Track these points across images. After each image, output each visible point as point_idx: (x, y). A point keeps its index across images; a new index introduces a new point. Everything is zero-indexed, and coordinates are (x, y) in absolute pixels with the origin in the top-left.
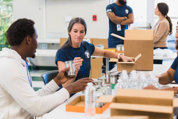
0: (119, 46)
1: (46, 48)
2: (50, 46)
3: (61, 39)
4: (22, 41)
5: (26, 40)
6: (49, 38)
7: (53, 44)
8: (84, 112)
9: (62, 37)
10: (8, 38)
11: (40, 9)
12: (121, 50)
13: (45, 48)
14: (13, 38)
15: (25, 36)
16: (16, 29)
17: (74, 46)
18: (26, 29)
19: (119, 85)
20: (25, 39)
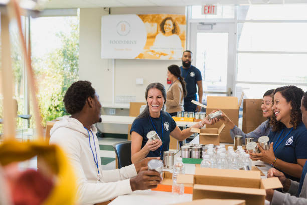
0: (197, 114)
1: (114, 113)
2: (119, 111)
3: (131, 104)
4: (84, 104)
5: (89, 102)
6: (117, 103)
7: (122, 109)
8: (170, 191)
9: (132, 102)
10: (68, 106)
11: (108, 70)
12: (200, 118)
13: (112, 113)
14: (73, 104)
15: (86, 98)
16: (74, 94)
17: (152, 115)
18: (86, 91)
19: (206, 161)
20: (87, 102)
